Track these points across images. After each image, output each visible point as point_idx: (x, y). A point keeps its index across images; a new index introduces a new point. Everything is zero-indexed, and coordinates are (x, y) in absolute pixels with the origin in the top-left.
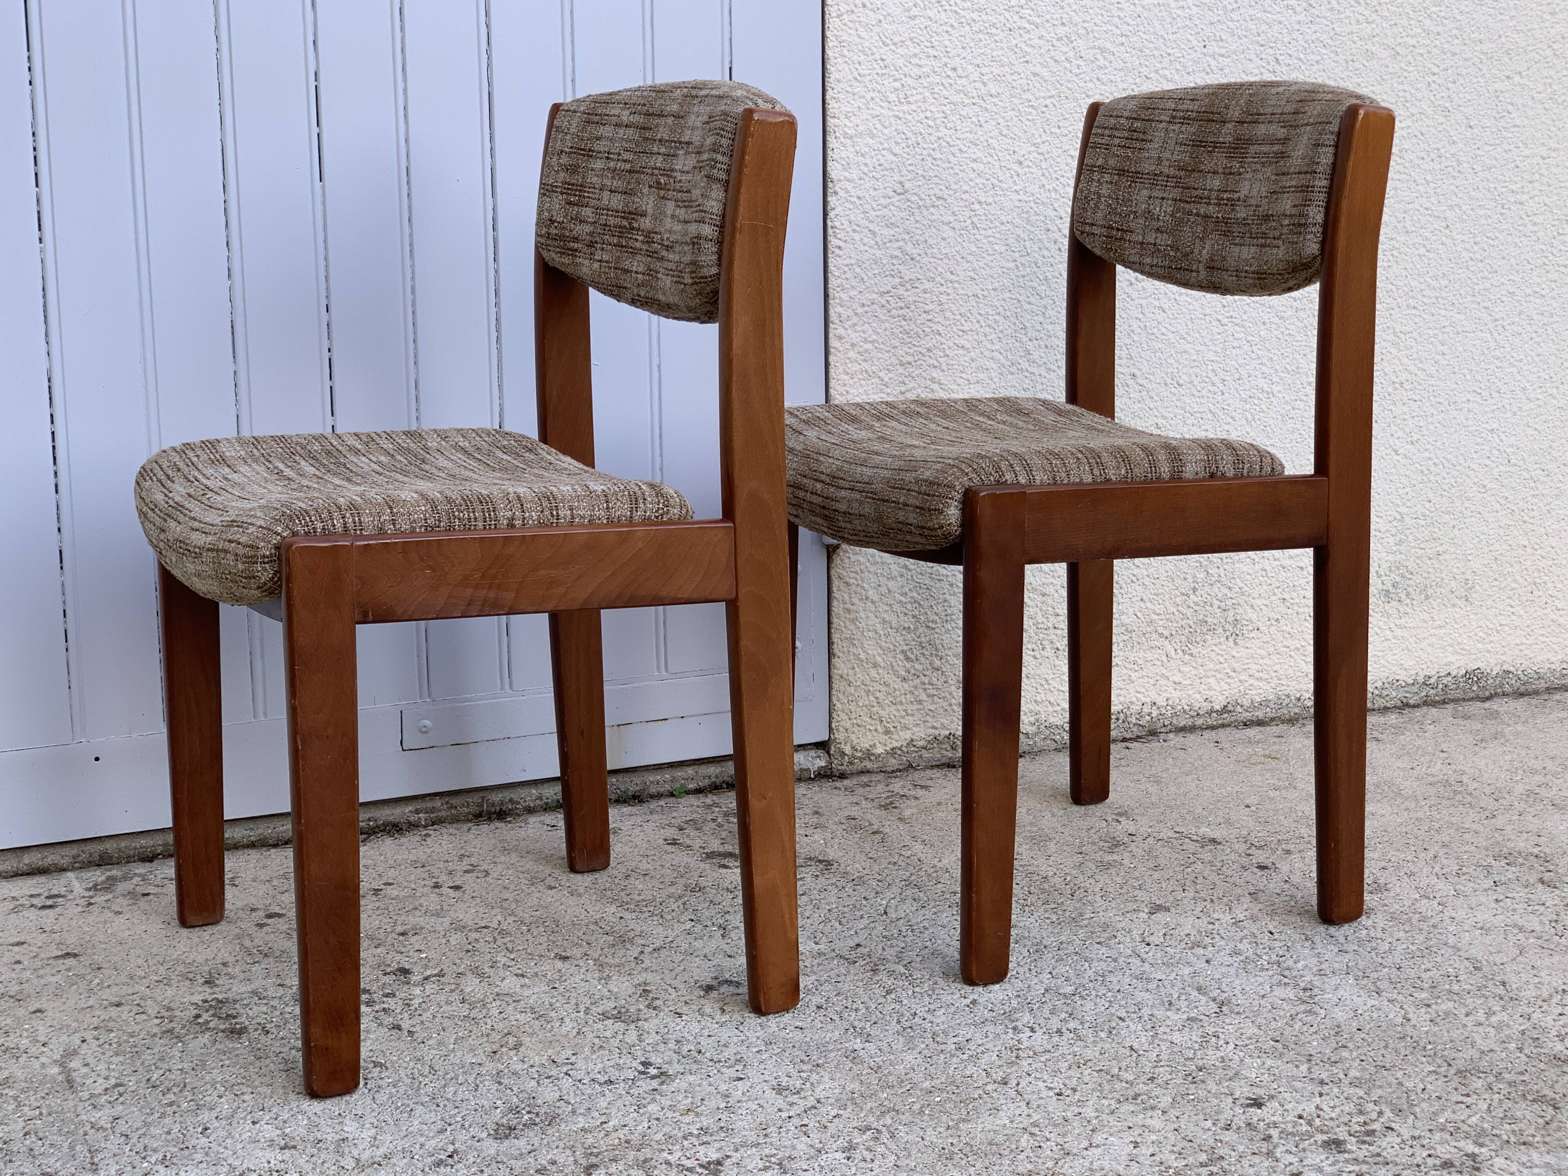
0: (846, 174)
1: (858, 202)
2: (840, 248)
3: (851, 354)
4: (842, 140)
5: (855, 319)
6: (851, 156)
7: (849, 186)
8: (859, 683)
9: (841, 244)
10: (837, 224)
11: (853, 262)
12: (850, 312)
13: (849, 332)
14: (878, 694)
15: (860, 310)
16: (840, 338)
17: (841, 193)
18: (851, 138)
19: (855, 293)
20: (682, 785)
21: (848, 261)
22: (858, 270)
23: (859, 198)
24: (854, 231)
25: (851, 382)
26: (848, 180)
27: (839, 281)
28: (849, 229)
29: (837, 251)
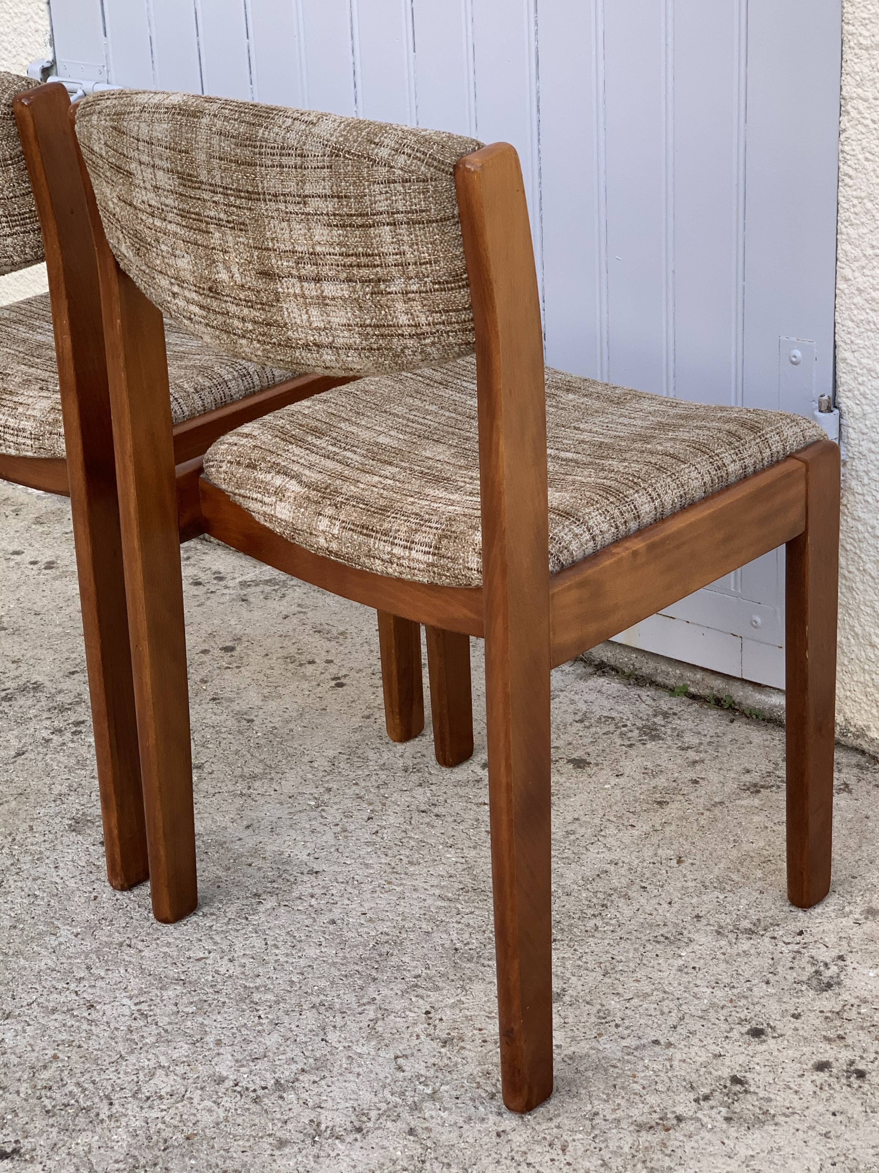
0: (860, 91)
1: (872, 126)
2: (850, 177)
3: (858, 300)
4: (857, 51)
5: (863, 262)
6: (866, 70)
7: (862, 106)
8: (853, 656)
9: (851, 172)
10: (846, 148)
11: (863, 195)
12: (857, 252)
13: (857, 274)
14: (874, 676)
15: (869, 252)
16: (846, 280)
17: (854, 113)
18: (867, 49)
19: (865, 230)
20: (685, 686)
21: (858, 193)
22: (869, 205)
23: (873, 121)
24: (867, 159)
25: (857, 331)
26: (861, 99)
27: (848, 214)
28: (860, 156)
29: (847, 180)
